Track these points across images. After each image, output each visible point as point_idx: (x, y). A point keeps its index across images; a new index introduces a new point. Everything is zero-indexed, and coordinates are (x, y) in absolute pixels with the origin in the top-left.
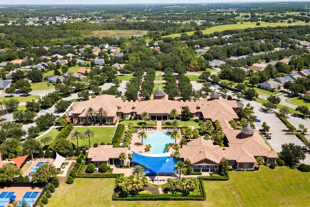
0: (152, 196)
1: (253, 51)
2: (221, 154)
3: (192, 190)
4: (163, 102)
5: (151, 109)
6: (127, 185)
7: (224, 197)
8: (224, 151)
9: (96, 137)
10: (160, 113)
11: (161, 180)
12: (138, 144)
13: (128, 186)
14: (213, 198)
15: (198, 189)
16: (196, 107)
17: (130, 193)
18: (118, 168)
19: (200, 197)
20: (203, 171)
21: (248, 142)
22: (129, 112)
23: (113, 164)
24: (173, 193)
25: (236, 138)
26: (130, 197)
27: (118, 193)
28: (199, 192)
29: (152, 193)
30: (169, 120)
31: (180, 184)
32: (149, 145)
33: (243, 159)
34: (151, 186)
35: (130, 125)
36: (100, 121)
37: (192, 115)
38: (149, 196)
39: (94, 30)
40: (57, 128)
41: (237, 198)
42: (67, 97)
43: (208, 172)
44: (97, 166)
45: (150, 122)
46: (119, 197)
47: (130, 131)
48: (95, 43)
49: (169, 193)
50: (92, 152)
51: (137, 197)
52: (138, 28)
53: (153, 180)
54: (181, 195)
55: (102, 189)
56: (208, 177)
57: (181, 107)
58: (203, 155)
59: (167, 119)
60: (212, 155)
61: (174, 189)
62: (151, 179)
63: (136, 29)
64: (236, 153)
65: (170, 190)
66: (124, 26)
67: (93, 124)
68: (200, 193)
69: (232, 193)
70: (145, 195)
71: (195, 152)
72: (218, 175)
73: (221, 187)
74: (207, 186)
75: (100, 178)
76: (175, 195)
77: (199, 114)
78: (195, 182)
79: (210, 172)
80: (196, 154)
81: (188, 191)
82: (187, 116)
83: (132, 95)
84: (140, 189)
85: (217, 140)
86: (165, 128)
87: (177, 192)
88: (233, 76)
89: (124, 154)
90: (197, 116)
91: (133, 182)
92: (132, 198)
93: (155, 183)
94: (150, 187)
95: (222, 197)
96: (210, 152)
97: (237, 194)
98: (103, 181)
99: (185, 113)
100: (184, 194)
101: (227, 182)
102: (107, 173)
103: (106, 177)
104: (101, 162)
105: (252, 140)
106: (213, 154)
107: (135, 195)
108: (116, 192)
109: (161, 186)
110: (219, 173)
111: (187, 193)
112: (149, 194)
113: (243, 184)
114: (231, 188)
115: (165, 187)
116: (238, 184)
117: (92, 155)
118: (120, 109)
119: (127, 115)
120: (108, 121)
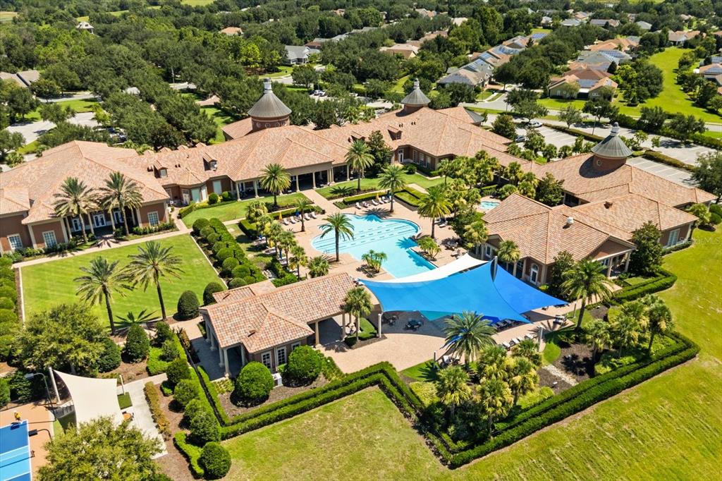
0: (568, 400)
2: (609, 219)
10: (307, 164)
16: (388, 133)
18: (342, 350)
19: (682, 350)
22: (202, 180)
24: (613, 367)
25: (586, 179)
26: (503, 430)
28: (660, 337)
29: (553, 391)
30: (333, 182)
45: (285, 199)
46: (471, 447)
49: (601, 369)
55: (370, 442)
57: (349, 141)
58: (585, 231)
59: (327, 182)
65: (580, 360)
67: (89, 244)
68: (670, 341)
72: (641, 279)
76: (622, 369)
77: (402, 152)
80: (559, 236)
82: (384, 162)
86: (350, 203)
90: (396, 159)
92: (515, 430)
99: (377, 154)
100: (640, 357)
101: (679, 290)
102: (322, 380)
103: (341, 396)
106: (597, 223)
107: (514, 416)
109: (544, 361)
112: (551, 397)
114: (701, 300)
115: (558, 357)
117: (232, 331)
118: (162, 177)
119: (197, 191)
120: (145, 221)
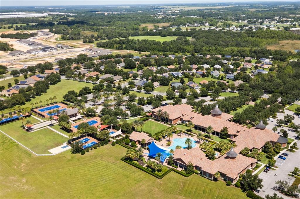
2: (197, 161)
5: (201, 122)
7: (173, 183)
8: (201, 160)
12: (168, 141)
14: (166, 181)
19: (158, 176)
20: (180, 167)
21: (224, 161)
22: (187, 120)
23: (140, 145)
24: (148, 168)
37: (230, 136)
41: (180, 188)
43: (182, 169)
45: (196, 131)
48: (258, 57)
51: (131, 162)
55: (122, 153)
62: (148, 159)
67: (161, 121)
69: (180, 184)
71: (182, 153)
72: (185, 172)
74: (171, 174)
75: (127, 148)
94: (143, 162)
97: (182, 186)
100: (152, 171)
101: (185, 178)
102: (133, 148)
106: (192, 159)
112: (137, 164)
114: (183, 181)
118: (183, 116)
119: (185, 122)
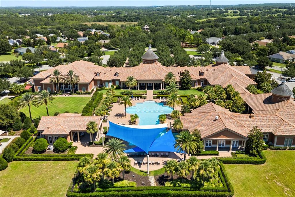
0: (138, 190)
1: (252, 31)
2: (247, 123)
3: (207, 179)
4: (155, 67)
5: (139, 75)
6: (92, 171)
7: (263, 192)
8: (252, 119)
9: (62, 107)
10: (151, 79)
11: (153, 164)
12: (119, 115)
13: (95, 172)
14: (245, 193)
15: (217, 177)
16: (199, 73)
17: (98, 185)
18: (85, 146)
19: (223, 191)
20: (221, 149)
21: (285, 106)
22: (110, 79)
23: (78, 141)
24: (175, 185)
25: (264, 104)
26: (98, 191)
27: (79, 184)
28: (219, 182)
29: (137, 185)
30: (163, 89)
31: (187, 168)
32: (136, 114)
33: (284, 130)
34: (135, 172)
35: (109, 91)
36: (70, 90)
37: (193, 83)
38: (132, 190)
39: (84, 21)
40: (10, 98)
41: (287, 194)
42: (37, 68)
43: (228, 151)
44: (51, 143)
45: (138, 92)
46: (79, 192)
47: (109, 97)
48: (82, 28)
49: (168, 184)
50: (45, 122)
51: (110, 191)
52: (128, 19)
53: (140, 164)
54: (189, 187)
55: (53, 178)
56: (230, 158)
57: (178, 73)
58: (219, 124)
59: (160, 88)
60: (234, 124)
61: (175, 177)
62: (136, 162)
63: (126, 21)
64: (270, 122)
65: (169, 179)
66: (114, 18)
67: (60, 94)
68: (221, 185)
69: (276, 184)
70: (126, 189)
71: (207, 120)
72: (247, 156)
73: (256, 175)
74: (230, 172)
75: (53, 160)
76: (178, 188)
77: (203, 81)
78: (213, 165)
79: (231, 151)
80: (208, 124)
81: (200, 182)
82: (187, 83)
83: (115, 62)
84: (115, 178)
85: (237, 107)
86: (158, 97)
87: (181, 182)
88: (236, 50)
89: (94, 123)
90: (199, 84)
91: (104, 165)
92: (102, 193)
93: (144, 168)
94: (134, 174)
95: (260, 191)
96: (230, 120)
97: (284, 186)
98: (57, 166)
99: (184, 80)
100: (195, 186)
101: (263, 167)
102: (66, 153)
103: (63, 160)
104: (57, 137)
105: (291, 105)
106: (236, 123)
107: (108, 188)
108: (75, 184)
109: (152, 174)
110: (247, 151)
111: (199, 184)
112: (132, 187)
113: (291, 170)
114: (272, 175)
115: (160, 174)
116: (282, 169)
117: (44, 126)
118: (98, 76)
119: (108, 83)
120: (81, 89)
